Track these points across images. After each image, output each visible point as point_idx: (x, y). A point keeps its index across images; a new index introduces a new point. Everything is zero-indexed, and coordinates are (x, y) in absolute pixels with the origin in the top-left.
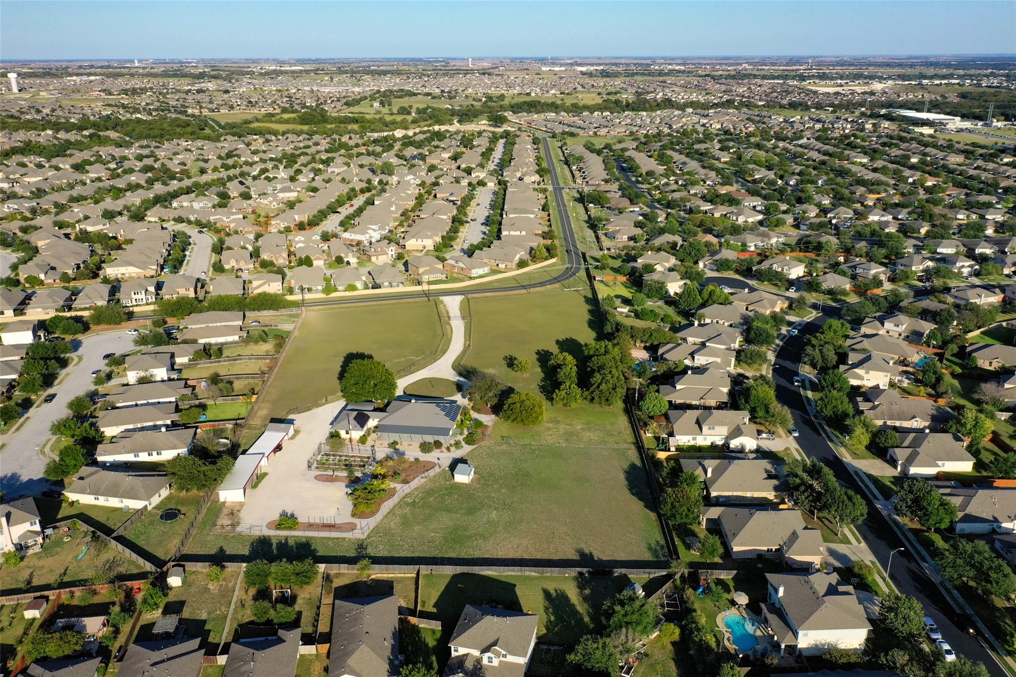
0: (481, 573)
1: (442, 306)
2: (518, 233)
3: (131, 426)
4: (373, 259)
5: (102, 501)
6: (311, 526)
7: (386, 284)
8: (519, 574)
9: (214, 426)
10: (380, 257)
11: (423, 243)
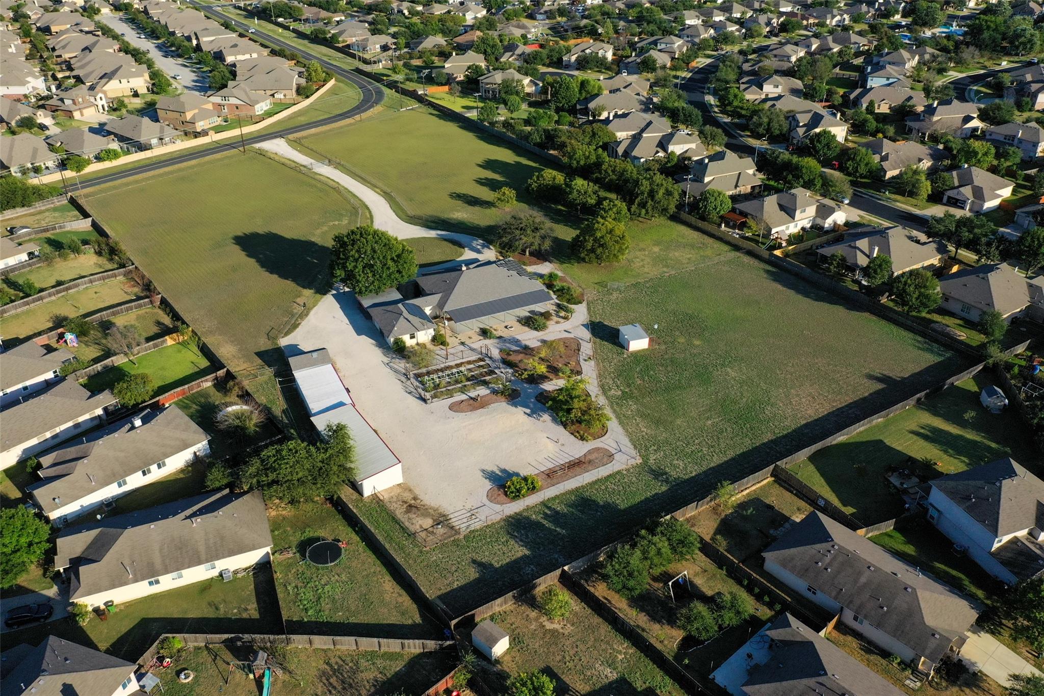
0: (834, 442)
1: (269, 154)
2: (247, 56)
3: (33, 442)
4: (77, 115)
5: (168, 582)
6: (551, 475)
7: (154, 141)
8: (868, 426)
9: (183, 392)
10: (85, 111)
11: (131, 85)
